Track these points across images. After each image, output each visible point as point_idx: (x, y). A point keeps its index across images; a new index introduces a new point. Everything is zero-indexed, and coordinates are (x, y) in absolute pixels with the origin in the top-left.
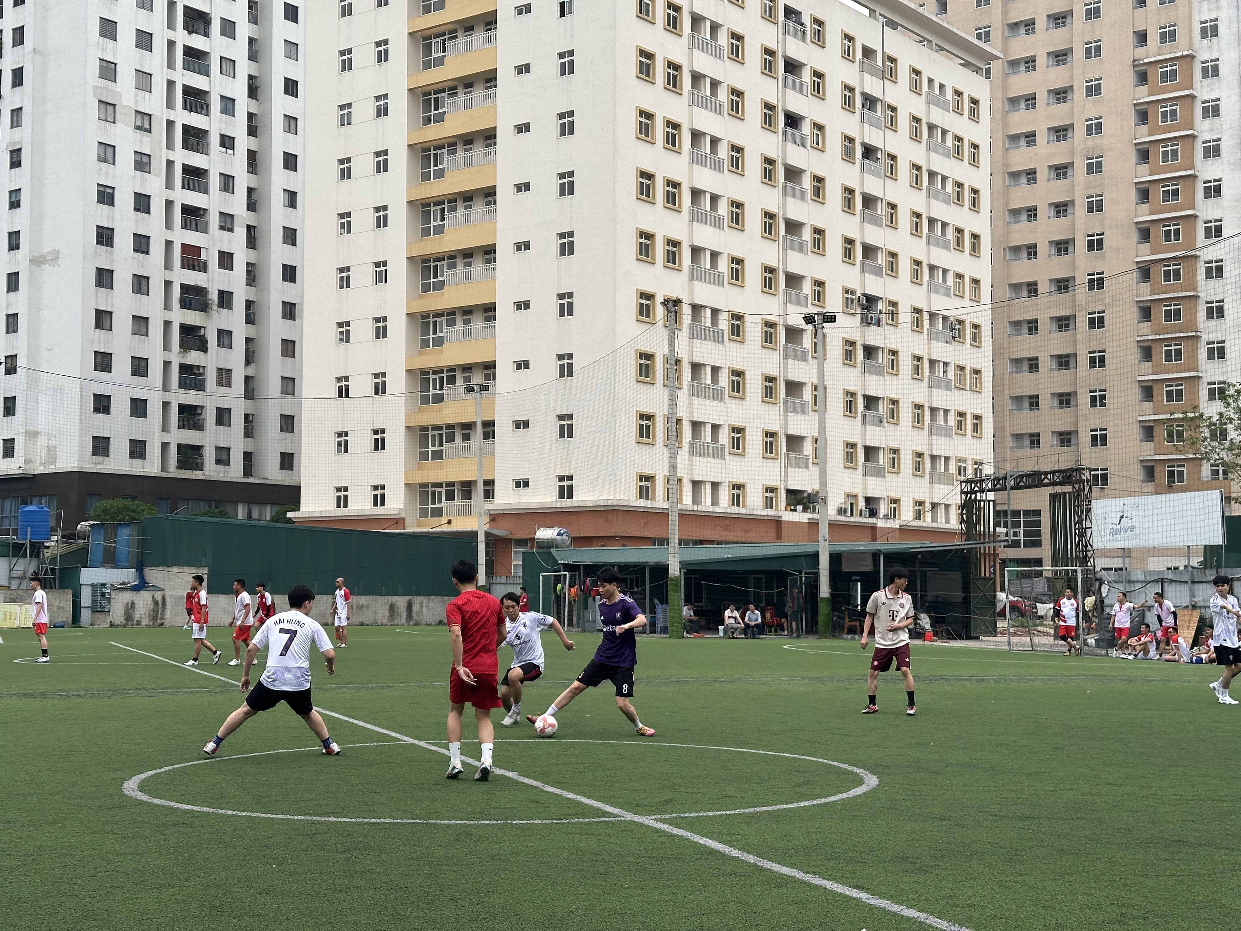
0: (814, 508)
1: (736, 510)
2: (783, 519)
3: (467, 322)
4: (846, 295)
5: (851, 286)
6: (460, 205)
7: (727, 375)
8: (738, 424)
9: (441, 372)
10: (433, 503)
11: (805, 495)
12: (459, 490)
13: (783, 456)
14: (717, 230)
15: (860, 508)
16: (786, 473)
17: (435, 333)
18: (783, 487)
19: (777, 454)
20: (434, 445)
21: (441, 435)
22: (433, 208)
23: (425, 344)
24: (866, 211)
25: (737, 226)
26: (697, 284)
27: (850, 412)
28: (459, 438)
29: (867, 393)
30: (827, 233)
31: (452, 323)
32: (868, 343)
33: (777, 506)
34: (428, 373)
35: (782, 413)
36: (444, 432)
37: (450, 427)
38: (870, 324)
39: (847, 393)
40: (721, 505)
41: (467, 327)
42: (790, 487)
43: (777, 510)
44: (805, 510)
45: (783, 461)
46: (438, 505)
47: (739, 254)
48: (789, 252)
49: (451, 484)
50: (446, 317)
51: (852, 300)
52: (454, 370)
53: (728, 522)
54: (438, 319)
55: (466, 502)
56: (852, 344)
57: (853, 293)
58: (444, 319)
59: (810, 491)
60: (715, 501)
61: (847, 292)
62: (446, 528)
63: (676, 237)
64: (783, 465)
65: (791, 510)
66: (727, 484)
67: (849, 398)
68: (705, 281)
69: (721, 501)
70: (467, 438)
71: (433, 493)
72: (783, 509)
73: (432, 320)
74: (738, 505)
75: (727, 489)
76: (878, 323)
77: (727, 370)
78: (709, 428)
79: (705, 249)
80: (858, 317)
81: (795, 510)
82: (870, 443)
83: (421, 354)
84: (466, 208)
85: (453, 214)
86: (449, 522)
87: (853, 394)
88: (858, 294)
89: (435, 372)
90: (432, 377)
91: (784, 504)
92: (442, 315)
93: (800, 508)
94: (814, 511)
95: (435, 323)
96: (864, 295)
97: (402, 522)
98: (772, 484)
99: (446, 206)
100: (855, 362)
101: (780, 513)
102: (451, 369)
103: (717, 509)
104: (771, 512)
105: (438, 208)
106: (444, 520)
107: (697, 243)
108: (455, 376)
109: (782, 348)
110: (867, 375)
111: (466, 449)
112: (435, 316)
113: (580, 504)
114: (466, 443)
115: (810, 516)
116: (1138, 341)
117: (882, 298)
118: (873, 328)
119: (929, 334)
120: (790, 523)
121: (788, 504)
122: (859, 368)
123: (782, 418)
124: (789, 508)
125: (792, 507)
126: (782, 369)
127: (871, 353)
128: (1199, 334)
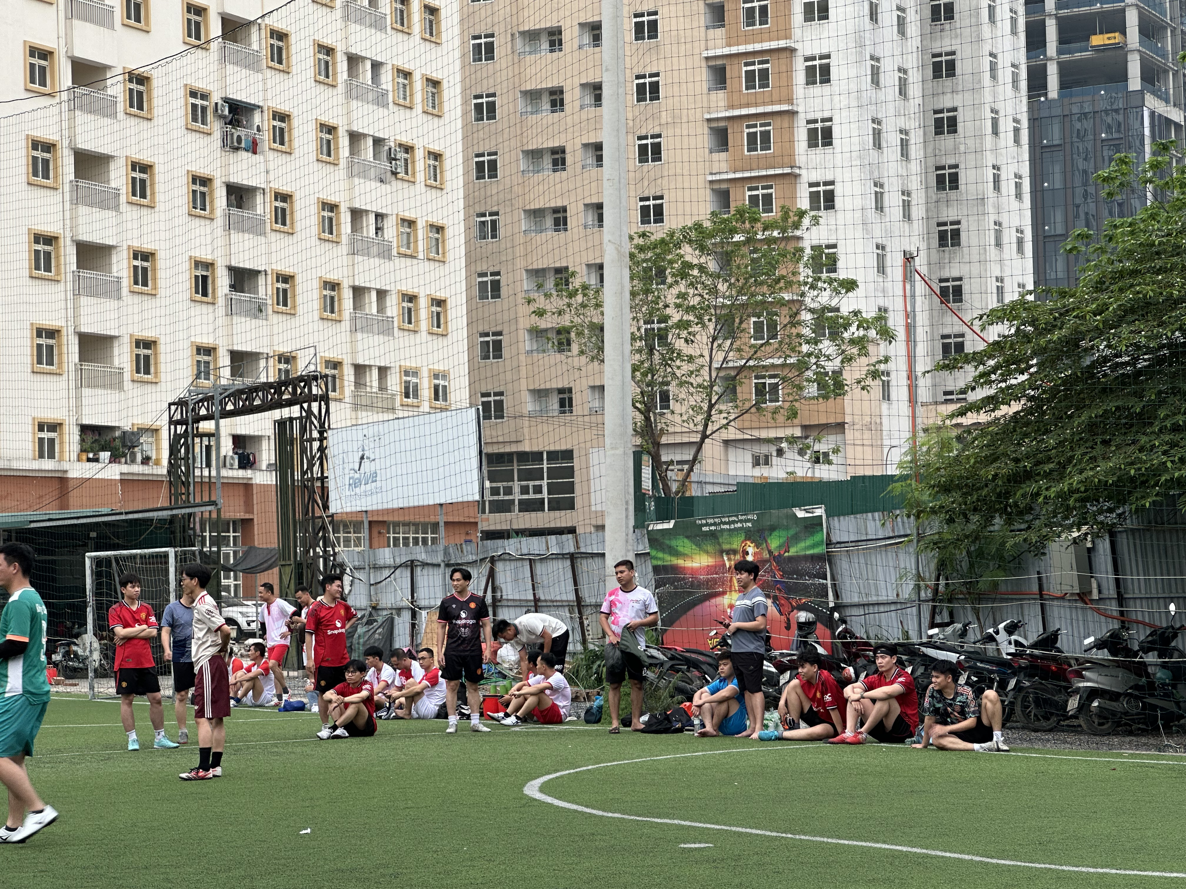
0: (133, 455)
2: (70, 475)
4: (193, 100)
5: (201, 85)
11: (117, 434)
13: (72, 367)
15: (223, 453)
16: (79, 398)
18: (73, 420)
19: (60, 366)
27: (204, 295)
29: (235, 264)
32: (233, 180)
33: (62, 452)
35: (70, 297)
38: (237, 149)
39: (197, 263)
42: (86, 421)
43: (61, 460)
44: (115, 459)
45: (72, 377)
51: (204, 109)
56: (206, 181)
57: (205, 96)
59: (127, 428)
61: (193, 94)
64: (72, 384)
65: (89, 460)
67: (199, 273)
72: (73, 457)
76: (254, 148)
80: (217, 135)
81: (96, 460)
82: (240, 347)
87: (209, 266)
88: (216, 98)
91: (75, 450)
93: (105, 455)
94: (133, 461)
96: (226, 100)
98: (50, 416)
100: (212, 211)
101: (65, 466)
104: (47, 465)
109: (67, 188)
110: (232, 232)
115: (125, 468)
116: (711, 182)
117: (259, 107)
118: (244, 155)
119: (351, 165)
120: (83, 482)
121: (83, 450)
122: (220, 221)
123: (70, 305)
124: (84, 457)
125: (91, 455)
126: (68, 222)
127: (241, 197)
128: (797, 171)
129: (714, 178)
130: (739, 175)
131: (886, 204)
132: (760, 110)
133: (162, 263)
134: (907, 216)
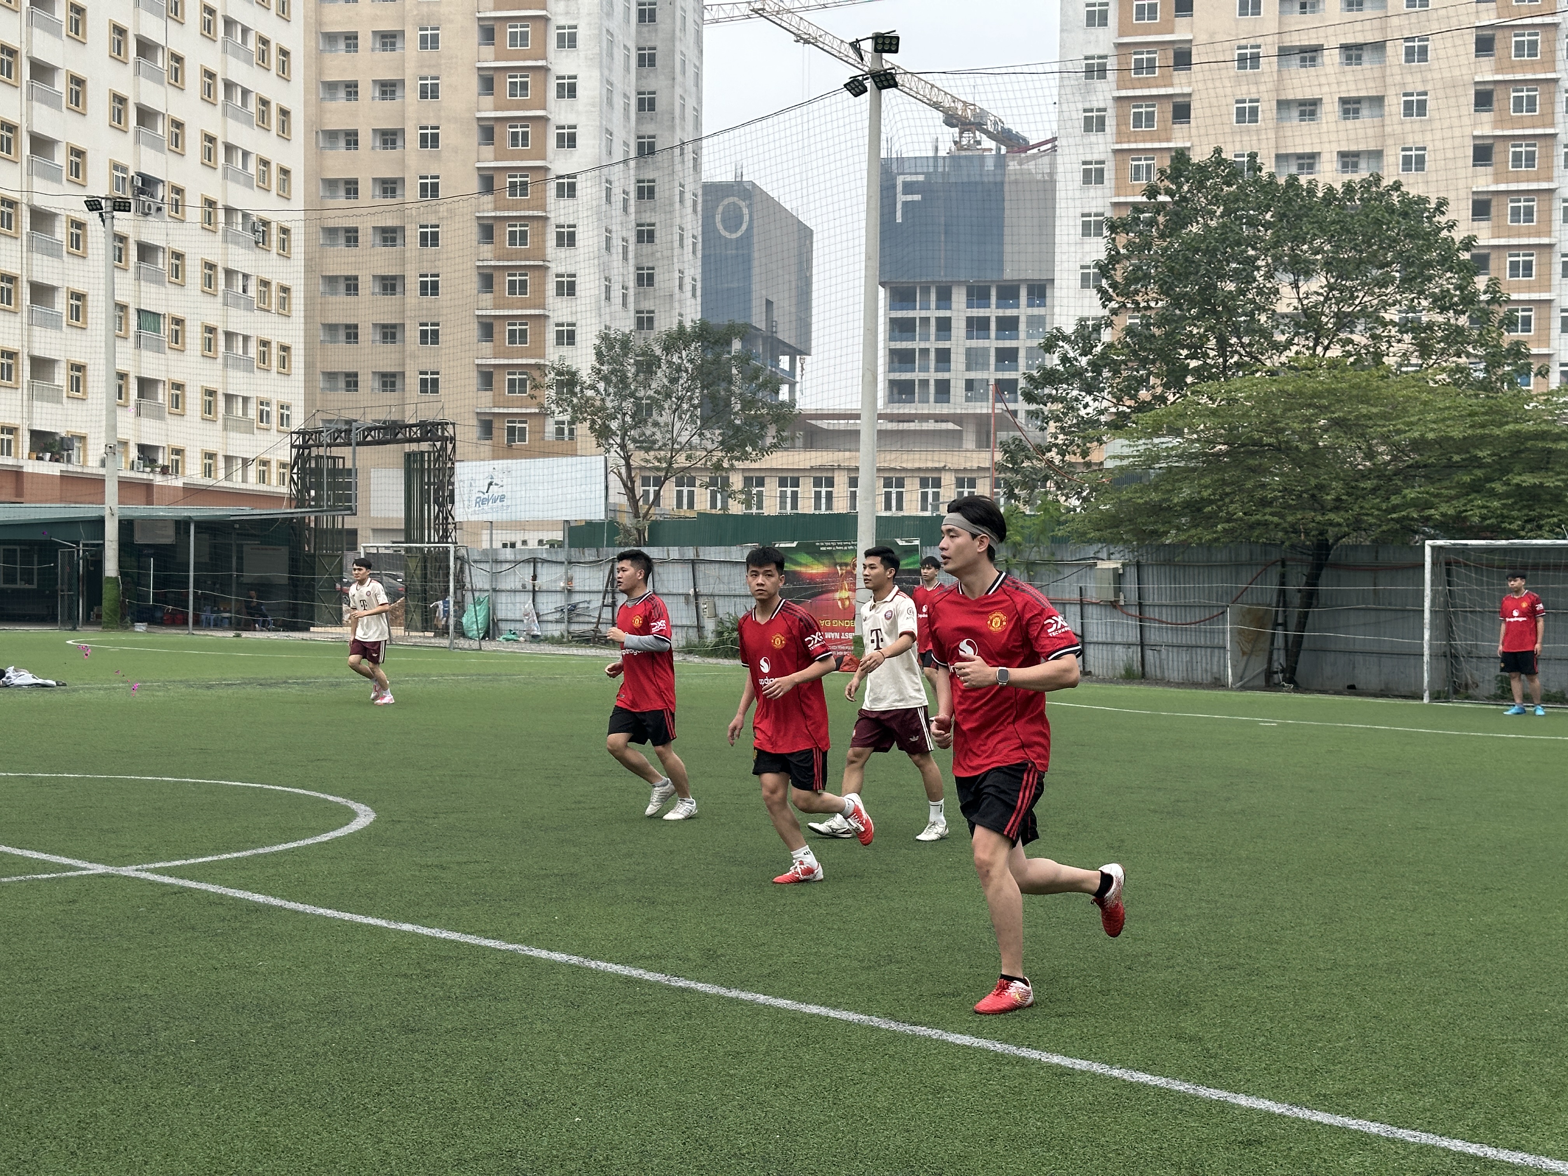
0: (69, 456)
2: (25, 470)
4: (116, 173)
5: (122, 161)
11: (57, 438)
13: (25, 385)
16: (31, 407)
18: (26, 427)
19: (17, 382)
24: (142, 60)
27: (120, 331)
29: (143, 307)
30: (89, 85)
32: (143, 239)
33: (17, 453)
35: (25, 326)
38: (147, 214)
39: (116, 305)
42: (35, 428)
43: (16, 457)
44: (55, 459)
45: (25, 391)
48: (36, 105)
51: (123, 180)
56: (123, 240)
57: (124, 170)
59: (63, 435)
61: (116, 168)
64: (25, 397)
65: (37, 458)
67: (118, 312)
72: (26, 456)
76: (159, 215)
81: (41, 459)
82: (145, 374)
87: (124, 307)
88: (132, 173)
91: (27, 450)
93: (48, 456)
94: (69, 461)
96: (139, 174)
98: (9, 422)
100: (127, 265)
101: (21, 463)
104: (9, 461)
109: (24, 237)
110: (142, 283)
115: (63, 467)
116: (479, 267)
117: (163, 182)
118: (151, 219)
119: (225, 235)
120: (33, 475)
121: (32, 450)
122: (132, 273)
123: (25, 333)
124: (34, 456)
125: (38, 455)
126: (25, 266)
127: (148, 254)
128: (547, 264)
129: (480, 264)
130: (501, 263)
131: (612, 295)
132: (522, 213)
133: (90, 303)
134: (625, 304)
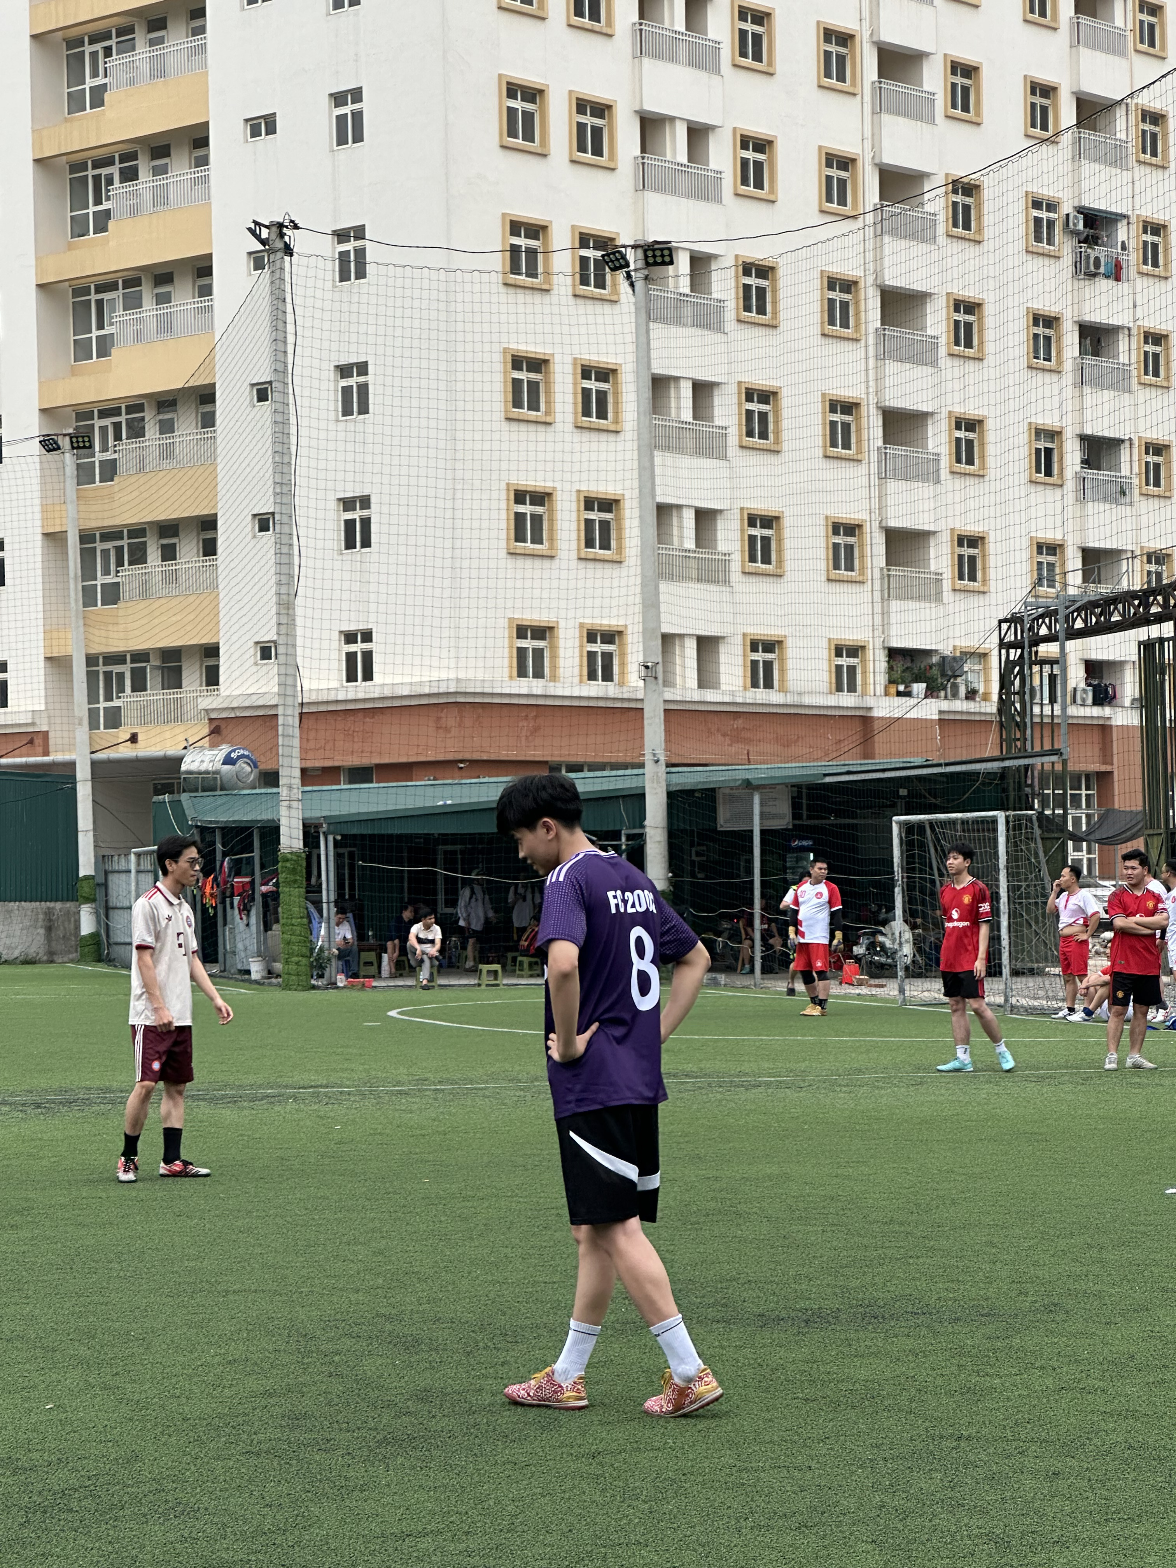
0: (955, 687)
1: (761, 695)
2: (876, 713)
3: (163, 299)
4: (1036, 213)
5: (1046, 192)
6: (141, 38)
7: (735, 400)
8: (763, 506)
9: (116, 412)
10: (109, 698)
11: (935, 659)
12: (154, 668)
13: (877, 574)
14: (702, 75)
15: (1071, 684)
16: (885, 613)
17: (101, 326)
18: (878, 643)
19: (863, 572)
20: (107, 572)
21: (119, 550)
22: (88, 49)
23: (82, 351)
24: (1085, 20)
25: (756, 65)
26: (653, 198)
27: (1048, 473)
28: (153, 555)
29: (1088, 431)
30: (986, 75)
31: (133, 303)
32: (1088, 318)
33: (865, 684)
34: (89, 415)
35: (874, 481)
36: (125, 542)
37: (137, 531)
38: (1094, 275)
39: (1040, 433)
40: (723, 687)
41: (164, 309)
42: (895, 643)
43: (864, 694)
44: (931, 692)
45: (877, 586)
46: (116, 703)
47: (759, 129)
48: (886, 118)
49: (141, 656)
50: (121, 291)
51: (1050, 224)
52: (140, 408)
53: (739, 723)
54: (106, 296)
55: (171, 694)
56: (1050, 321)
57: (1052, 207)
58: (117, 295)
59: (947, 652)
60: (706, 678)
61: (1037, 204)
62: (126, 752)
63: (598, 93)
64: (877, 595)
65: (899, 694)
66: (739, 639)
67: (1041, 445)
68: (674, 192)
69: (723, 679)
70: (169, 554)
71: (108, 675)
72: (880, 690)
73: (93, 297)
74: (769, 685)
75: (739, 650)
76: (1116, 273)
77: (734, 388)
78: (689, 519)
79: (672, 119)
80: (1068, 259)
81: (908, 694)
82: (1096, 543)
83: (74, 372)
84: (152, 43)
85: (126, 58)
86: (134, 739)
87: (1054, 435)
88: (1067, 208)
89: (103, 414)
90: (98, 423)
91: (882, 679)
92: (111, 286)
93: (919, 688)
94: (955, 695)
95: (100, 303)
96: (1080, 210)
97: (38, 741)
98: (851, 637)
99: (113, 42)
100: (1060, 362)
101: (870, 702)
102: (135, 406)
103: (710, 696)
104: (847, 700)
105: (98, 47)
106: (124, 734)
107: (652, 106)
108: (143, 419)
109: (871, 338)
110: (1086, 389)
111: (171, 578)
112: (100, 289)
113: (387, 692)
114: (170, 566)
115: (945, 705)
117: (1124, 216)
118: (1104, 284)
120: (893, 722)
121: (891, 681)
122: (1069, 377)
123: (875, 492)
124: (893, 690)
125: (901, 688)
126: (872, 383)
127: (1099, 341)
133: (992, 433)
